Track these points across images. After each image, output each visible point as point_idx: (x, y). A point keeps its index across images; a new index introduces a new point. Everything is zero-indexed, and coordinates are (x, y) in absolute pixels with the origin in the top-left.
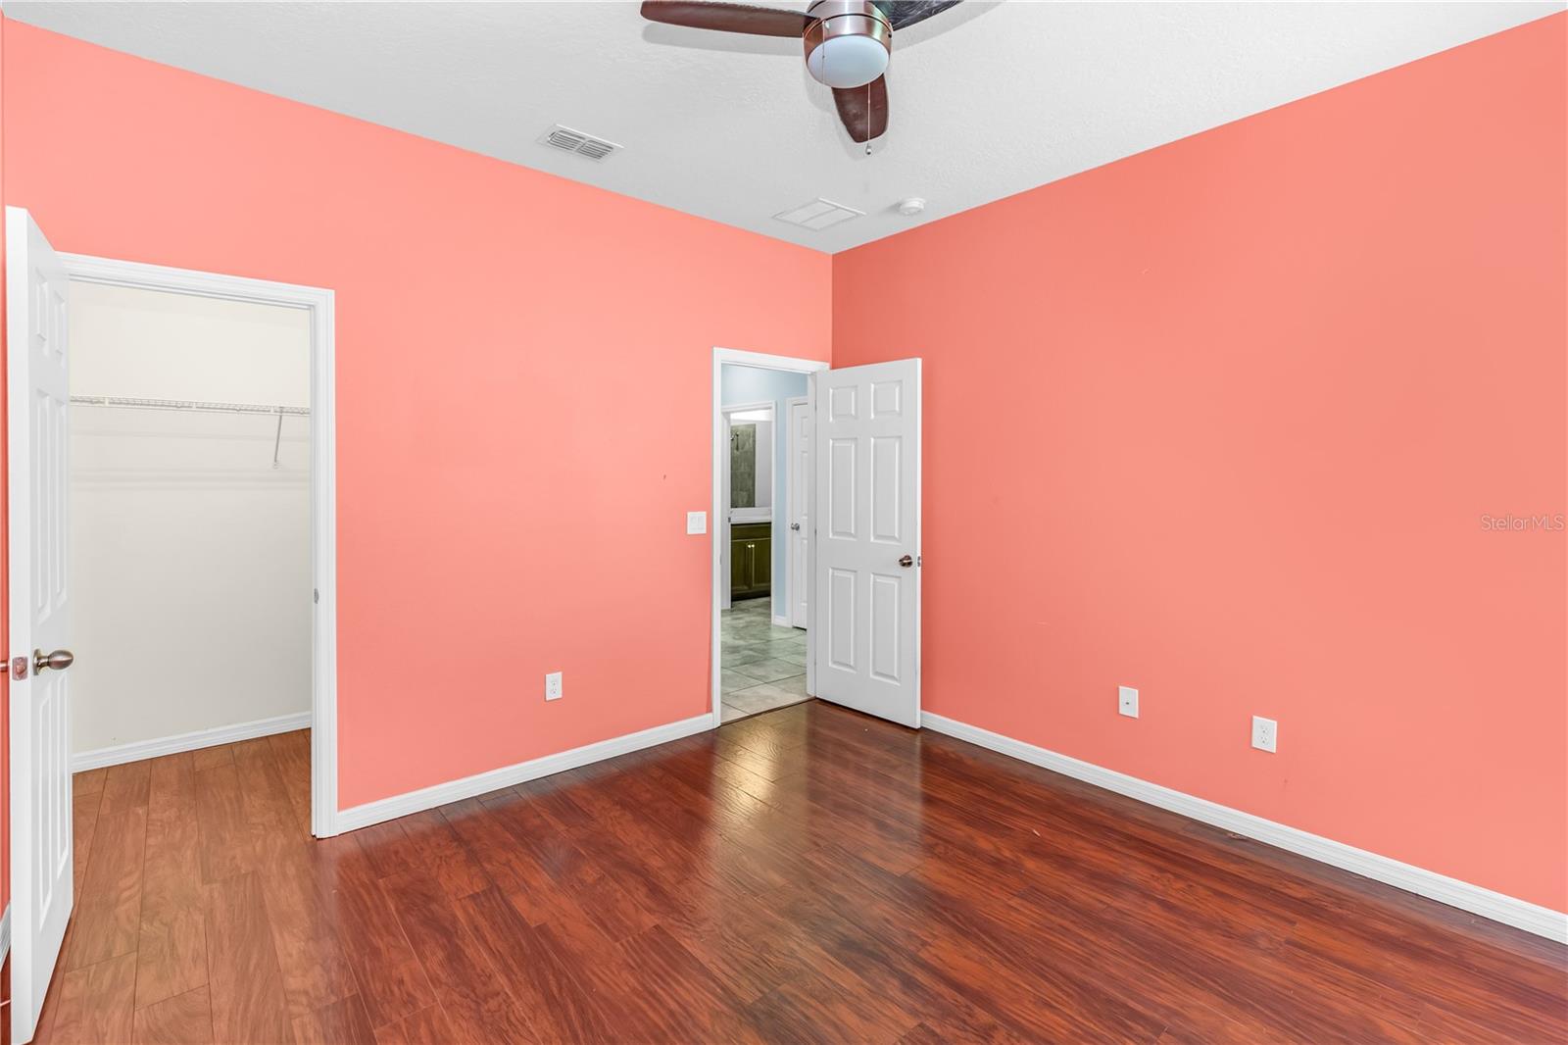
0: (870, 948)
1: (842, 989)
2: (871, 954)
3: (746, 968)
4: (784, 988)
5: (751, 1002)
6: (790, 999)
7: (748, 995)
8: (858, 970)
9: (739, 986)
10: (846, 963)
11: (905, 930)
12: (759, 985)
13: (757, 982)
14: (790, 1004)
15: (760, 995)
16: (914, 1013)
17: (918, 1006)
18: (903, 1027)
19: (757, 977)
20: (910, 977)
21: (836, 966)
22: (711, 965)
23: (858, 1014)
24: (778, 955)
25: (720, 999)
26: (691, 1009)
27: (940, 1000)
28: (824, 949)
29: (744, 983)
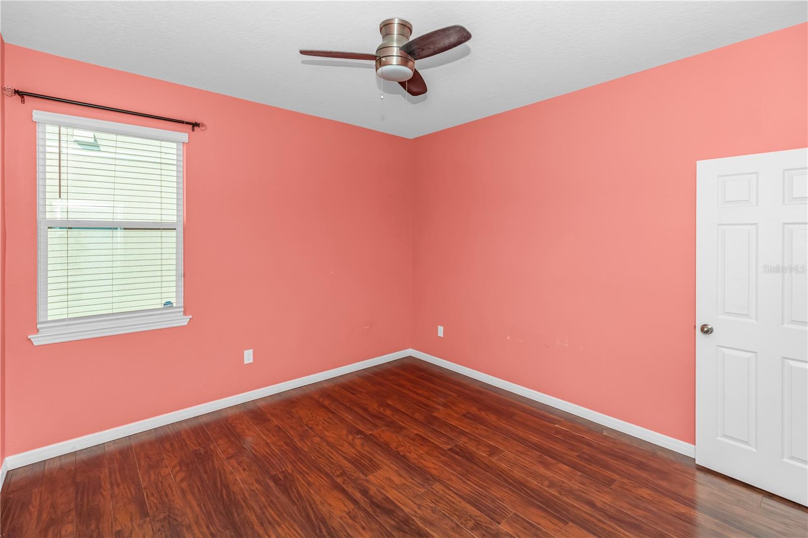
0: (378, 510)
1: (396, 490)
2: (378, 506)
3: (441, 498)
4: (423, 490)
5: (436, 484)
6: (418, 485)
7: (438, 487)
8: (387, 499)
9: (443, 491)
10: (392, 502)
11: (356, 522)
12: (434, 491)
13: (435, 492)
14: (420, 484)
15: (432, 487)
16: (367, 481)
17: (365, 483)
18: (374, 476)
19: (435, 495)
20: (363, 495)
21: (397, 500)
22: (459, 500)
23: (391, 480)
24: (427, 506)
25: (451, 486)
26: (461, 481)
27: (354, 486)
28: (402, 510)
29: (441, 492)
